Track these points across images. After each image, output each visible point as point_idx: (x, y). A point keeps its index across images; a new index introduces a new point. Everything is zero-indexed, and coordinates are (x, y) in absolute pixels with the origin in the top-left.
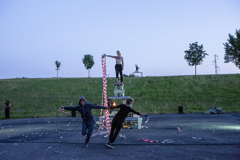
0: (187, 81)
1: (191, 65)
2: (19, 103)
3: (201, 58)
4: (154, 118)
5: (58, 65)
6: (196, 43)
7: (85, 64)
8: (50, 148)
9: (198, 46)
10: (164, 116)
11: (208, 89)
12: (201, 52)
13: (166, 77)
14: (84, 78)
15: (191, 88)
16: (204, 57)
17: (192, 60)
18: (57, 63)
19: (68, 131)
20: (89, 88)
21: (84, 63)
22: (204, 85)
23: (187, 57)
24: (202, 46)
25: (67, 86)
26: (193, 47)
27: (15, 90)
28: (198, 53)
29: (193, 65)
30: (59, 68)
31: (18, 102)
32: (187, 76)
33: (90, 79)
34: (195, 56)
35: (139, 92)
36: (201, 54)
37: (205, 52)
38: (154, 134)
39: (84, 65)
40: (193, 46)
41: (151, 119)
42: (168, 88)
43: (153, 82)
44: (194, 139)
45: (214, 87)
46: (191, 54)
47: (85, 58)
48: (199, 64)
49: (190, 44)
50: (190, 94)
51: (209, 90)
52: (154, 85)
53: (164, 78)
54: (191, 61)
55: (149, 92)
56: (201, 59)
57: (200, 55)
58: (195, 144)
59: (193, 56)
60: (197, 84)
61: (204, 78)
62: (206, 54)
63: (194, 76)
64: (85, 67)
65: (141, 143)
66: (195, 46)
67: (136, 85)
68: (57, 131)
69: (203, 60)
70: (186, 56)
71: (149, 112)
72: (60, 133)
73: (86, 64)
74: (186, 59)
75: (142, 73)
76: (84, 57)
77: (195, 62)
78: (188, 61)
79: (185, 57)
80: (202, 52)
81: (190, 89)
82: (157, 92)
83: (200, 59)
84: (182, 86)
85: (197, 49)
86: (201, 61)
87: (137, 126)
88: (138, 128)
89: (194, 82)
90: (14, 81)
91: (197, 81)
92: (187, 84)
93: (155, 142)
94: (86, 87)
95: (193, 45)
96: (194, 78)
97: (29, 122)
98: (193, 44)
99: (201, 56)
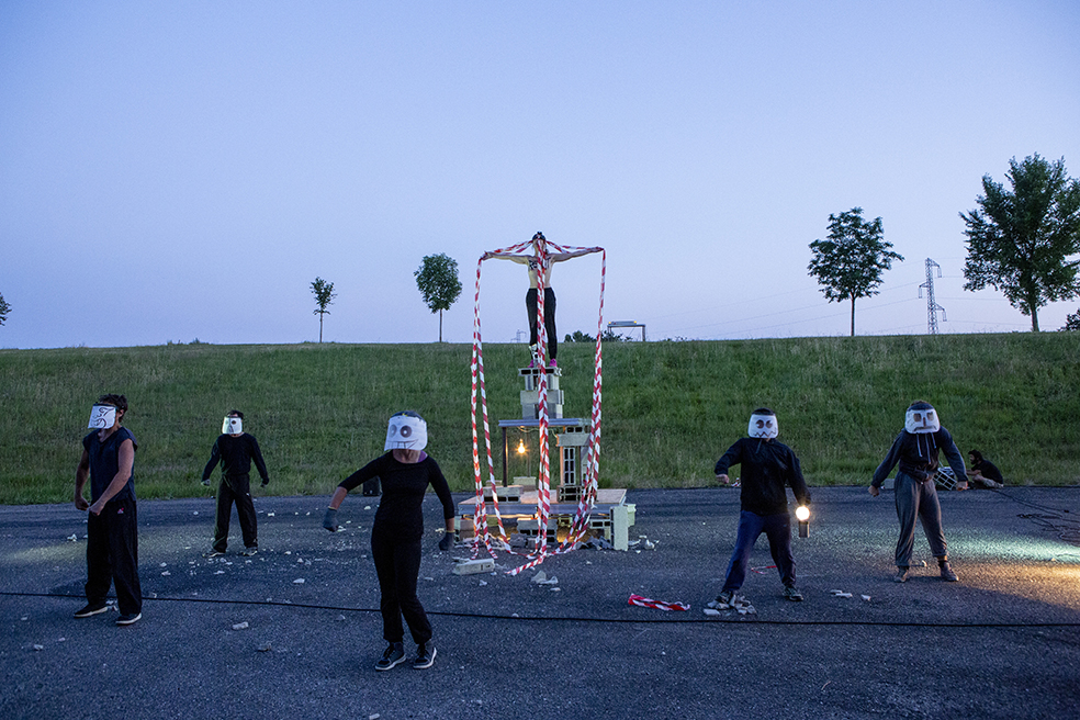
0: (817, 361)
1: (836, 299)
2: (167, 439)
3: (874, 270)
4: (683, 505)
5: (323, 294)
6: (854, 211)
7: (428, 293)
8: (241, 629)
9: (863, 223)
10: (726, 496)
11: (901, 390)
12: (874, 245)
13: (737, 345)
14: (418, 345)
15: (835, 387)
16: (884, 267)
17: (838, 279)
18: (318, 286)
19: (333, 554)
20: (436, 385)
21: (421, 286)
22: (886, 375)
23: (818, 267)
24: (878, 223)
25: (352, 374)
26: (841, 228)
27: (158, 391)
28: (863, 251)
29: (841, 298)
30: (328, 307)
31: (165, 436)
32: (820, 339)
33: (444, 350)
34: (850, 262)
35: (629, 402)
36: (875, 257)
37: (891, 246)
38: (677, 573)
39: (421, 295)
40: (843, 224)
41: (674, 509)
42: (743, 385)
43: (684, 362)
44: (843, 597)
45: (926, 383)
46: (836, 255)
47: (426, 269)
48: (868, 293)
49: (832, 218)
50: (830, 411)
51: (905, 394)
52: (691, 375)
53: (731, 348)
54: (834, 283)
55: (668, 401)
56: (874, 274)
57: (872, 260)
58: (843, 623)
59: (844, 260)
60: (857, 373)
61: (883, 348)
62: (893, 255)
63: (845, 340)
64: (426, 305)
65: (619, 614)
66: (852, 225)
67: (620, 374)
68: (289, 553)
69: (880, 277)
70: (815, 262)
71: (666, 481)
72: (300, 560)
73: (431, 292)
74: (818, 276)
75: (644, 326)
76: (423, 264)
77: (851, 285)
78: (824, 283)
79: (810, 267)
80: (878, 247)
81: (830, 390)
82: (699, 402)
83: (871, 275)
84: (798, 380)
85: (858, 235)
86: (872, 283)
87: (610, 538)
88: (616, 548)
89: (846, 362)
90: (156, 354)
91: (857, 359)
92: (817, 369)
93: (677, 608)
94: (427, 378)
95: (845, 222)
96: (848, 349)
97: (196, 513)
98: (845, 217)
99: (875, 263)
